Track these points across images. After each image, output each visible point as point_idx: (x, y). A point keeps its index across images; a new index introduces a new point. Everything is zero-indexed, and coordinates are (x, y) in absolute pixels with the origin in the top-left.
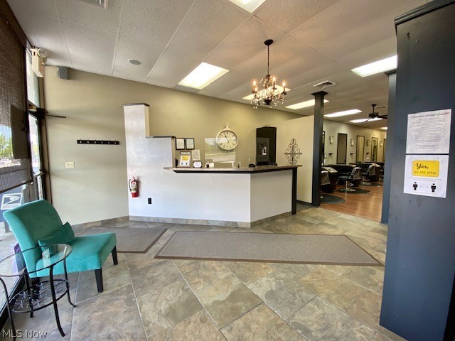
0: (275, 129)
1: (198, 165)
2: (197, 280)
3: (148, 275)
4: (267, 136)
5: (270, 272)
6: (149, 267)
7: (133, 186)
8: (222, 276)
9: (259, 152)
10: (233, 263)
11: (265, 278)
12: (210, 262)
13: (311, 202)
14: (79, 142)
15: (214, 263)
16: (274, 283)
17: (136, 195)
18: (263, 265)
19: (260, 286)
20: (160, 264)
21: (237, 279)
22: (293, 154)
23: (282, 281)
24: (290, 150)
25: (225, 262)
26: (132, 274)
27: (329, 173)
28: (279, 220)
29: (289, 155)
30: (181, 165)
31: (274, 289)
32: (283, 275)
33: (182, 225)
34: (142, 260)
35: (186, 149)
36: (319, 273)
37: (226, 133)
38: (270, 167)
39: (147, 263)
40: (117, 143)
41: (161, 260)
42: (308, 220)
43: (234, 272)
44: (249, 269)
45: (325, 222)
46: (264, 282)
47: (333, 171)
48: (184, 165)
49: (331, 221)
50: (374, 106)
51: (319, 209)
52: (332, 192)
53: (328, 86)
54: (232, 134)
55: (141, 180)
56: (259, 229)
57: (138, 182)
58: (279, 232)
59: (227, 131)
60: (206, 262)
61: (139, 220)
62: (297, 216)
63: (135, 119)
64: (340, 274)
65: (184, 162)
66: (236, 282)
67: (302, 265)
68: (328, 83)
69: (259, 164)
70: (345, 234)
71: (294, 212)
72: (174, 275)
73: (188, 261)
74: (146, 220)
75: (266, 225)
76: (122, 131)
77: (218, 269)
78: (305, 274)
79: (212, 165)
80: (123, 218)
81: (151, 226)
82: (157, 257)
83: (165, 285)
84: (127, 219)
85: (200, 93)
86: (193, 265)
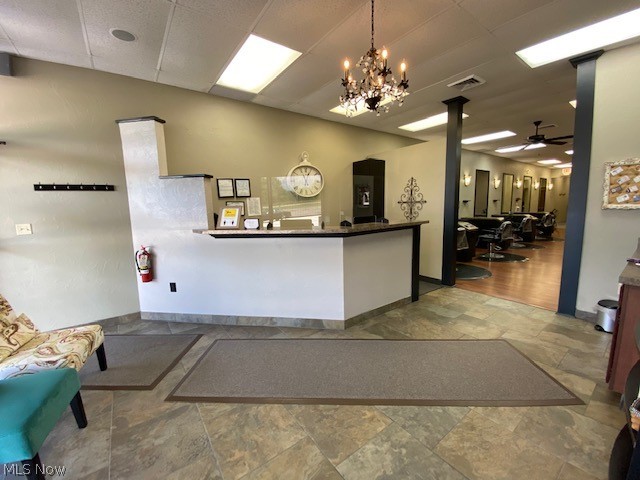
0: (382, 163)
1: (251, 225)
2: (238, 454)
3: (145, 445)
4: (370, 174)
5: (380, 429)
6: (152, 422)
7: (143, 262)
8: (288, 441)
9: (357, 200)
10: (310, 408)
11: (370, 447)
12: (268, 406)
13: (440, 278)
14: (37, 188)
15: (276, 411)
16: (389, 457)
17: (150, 277)
18: (368, 412)
19: (363, 467)
20: (173, 414)
21: (316, 450)
22: (411, 202)
23: (404, 451)
24: (408, 195)
25: (296, 408)
26: (116, 440)
27: (467, 231)
28: (392, 313)
29: (405, 205)
30: (222, 225)
31: (390, 472)
32: (405, 436)
33: (229, 328)
34: (142, 407)
35: (236, 197)
36: (473, 428)
37: (303, 170)
38: (376, 225)
39: (149, 414)
40: (111, 188)
41: (179, 405)
42: (440, 311)
43: (312, 431)
44: (341, 423)
45: (467, 313)
46: (369, 455)
47: (471, 227)
48: (229, 224)
49: (476, 311)
50: (537, 123)
51: (454, 290)
52: (470, 260)
53: (473, 85)
54: (313, 172)
55: (157, 251)
56: (358, 332)
57: (150, 256)
58: (394, 337)
59: (306, 167)
60: (261, 408)
61: (157, 318)
62: (420, 305)
63: (140, 144)
64: (511, 428)
65: (229, 218)
66: (315, 455)
67: (439, 410)
68: (472, 81)
69: (357, 220)
70: (504, 336)
71: (415, 297)
72: (194, 442)
73: (227, 407)
74: (169, 319)
75: (372, 322)
76: (119, 168)
77: (282, 424)
78: (447, 432)
79: (276, 224)
80: (129, 316)
81: (175, 331)
82: (171, 398)
83: (174, 470)
84: (136, 317)
85: (255, 100)
86: (235, 417)
